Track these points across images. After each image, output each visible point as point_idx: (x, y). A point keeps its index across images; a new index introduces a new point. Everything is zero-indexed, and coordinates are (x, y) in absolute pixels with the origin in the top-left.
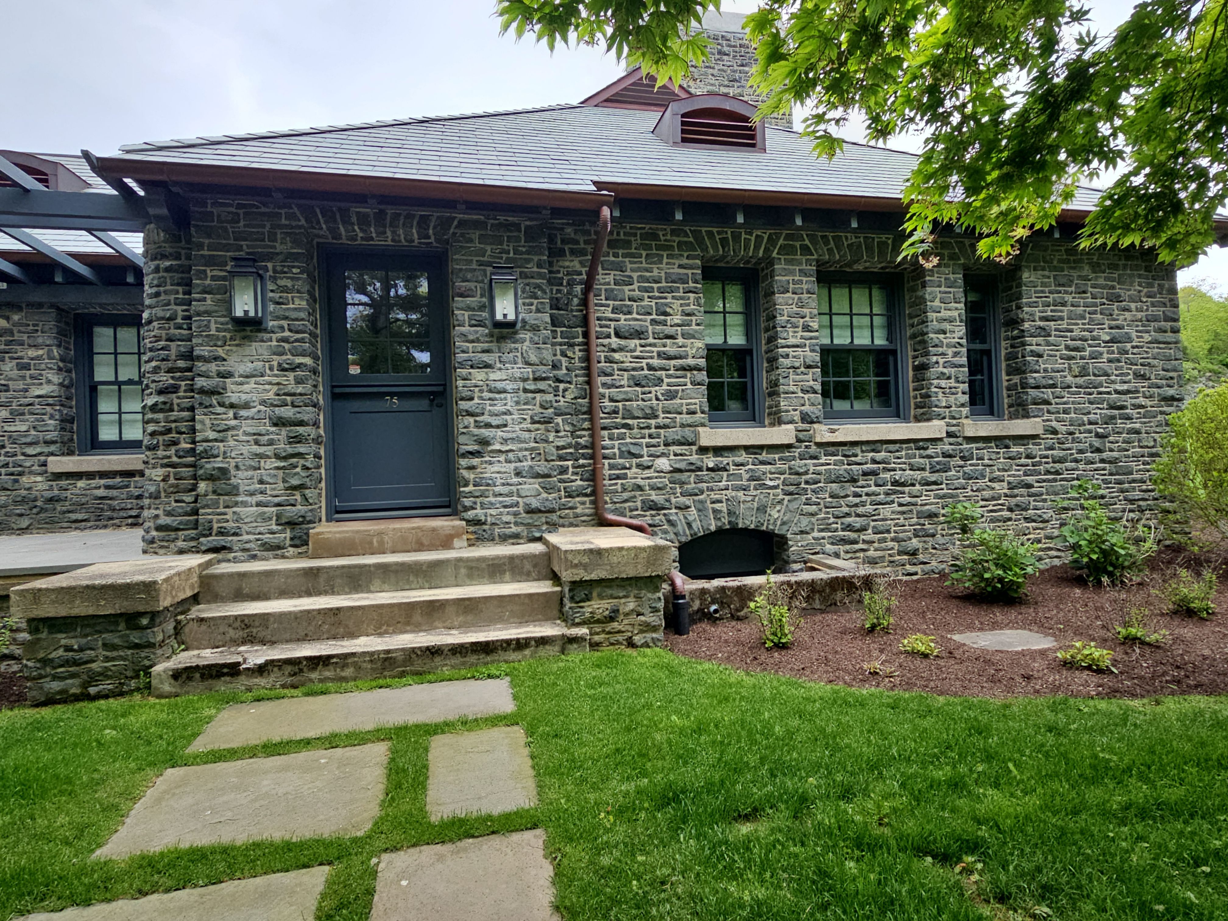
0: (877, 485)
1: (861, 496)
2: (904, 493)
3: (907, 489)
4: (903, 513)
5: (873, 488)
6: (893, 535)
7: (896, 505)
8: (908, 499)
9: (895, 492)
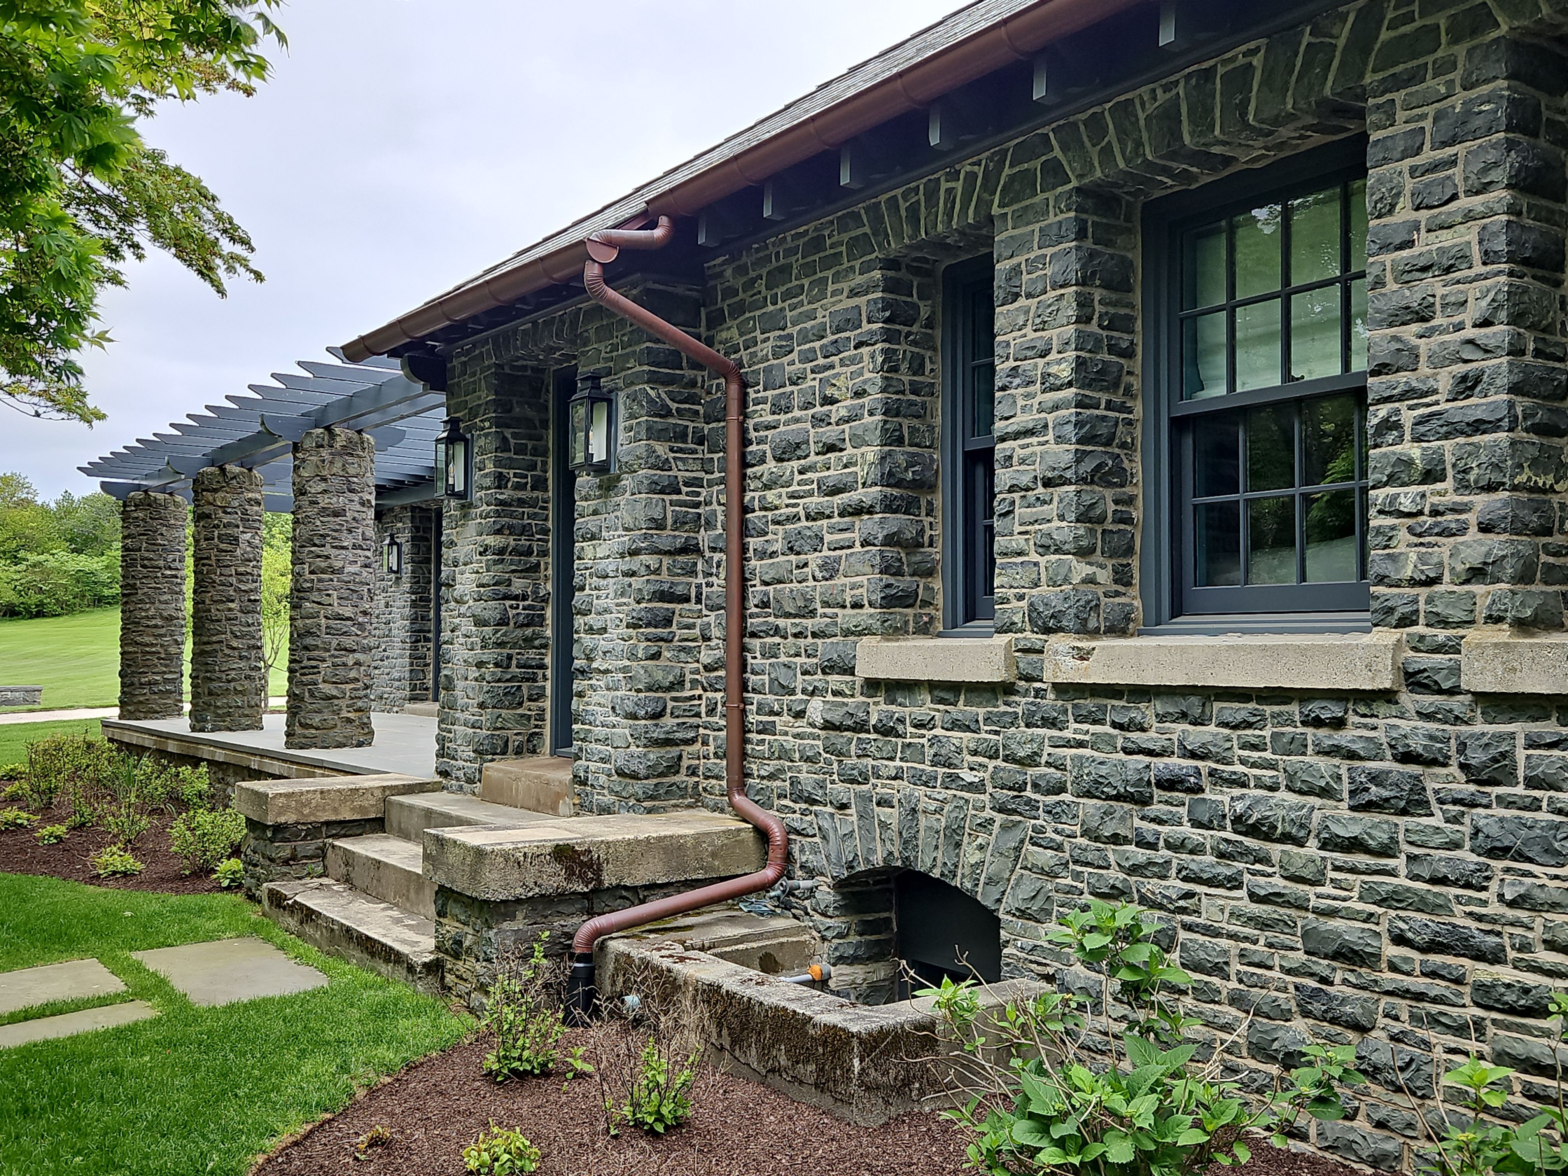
0: (1197, 824)
1: (1153, 846)
2: (1265, 860)
3: (1275, 850)
4: (1264, 925)
5: (1187, 829)
6: (1234, 984)
7: (1243, 893)
8: (1278, 883)
9: (1245, 853)
